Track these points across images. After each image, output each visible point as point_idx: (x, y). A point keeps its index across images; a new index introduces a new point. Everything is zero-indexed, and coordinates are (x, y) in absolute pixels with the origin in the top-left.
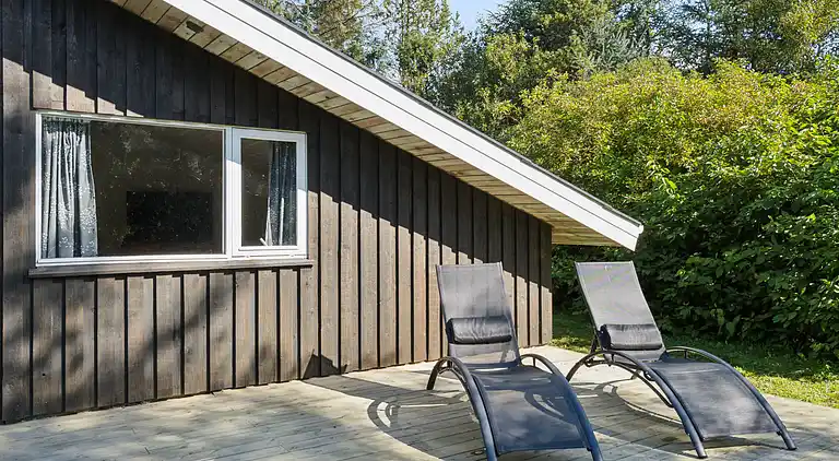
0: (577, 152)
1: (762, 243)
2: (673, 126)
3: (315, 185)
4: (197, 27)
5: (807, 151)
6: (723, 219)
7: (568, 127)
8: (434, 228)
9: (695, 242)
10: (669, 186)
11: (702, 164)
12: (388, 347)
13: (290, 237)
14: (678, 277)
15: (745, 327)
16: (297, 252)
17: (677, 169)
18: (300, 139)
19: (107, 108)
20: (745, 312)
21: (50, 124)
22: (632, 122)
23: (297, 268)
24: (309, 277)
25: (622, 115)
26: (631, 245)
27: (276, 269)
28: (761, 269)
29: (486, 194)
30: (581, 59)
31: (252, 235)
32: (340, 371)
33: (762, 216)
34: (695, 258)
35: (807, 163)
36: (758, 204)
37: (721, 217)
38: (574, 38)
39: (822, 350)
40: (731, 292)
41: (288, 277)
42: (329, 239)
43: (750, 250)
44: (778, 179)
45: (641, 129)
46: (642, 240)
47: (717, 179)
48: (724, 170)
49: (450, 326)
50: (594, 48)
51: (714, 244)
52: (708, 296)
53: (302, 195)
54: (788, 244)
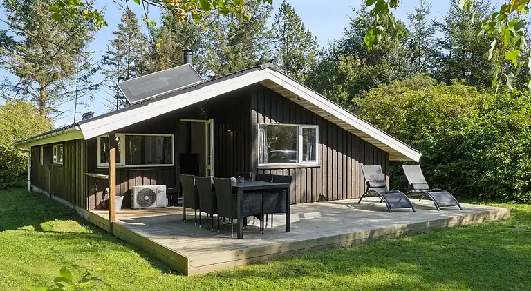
0: (392, 122)
1: (465, 159)
2: (432, 111)
3: (321, 142)
4: (299, 98)
5: (482, 125)
6: (451, 150)
7: (387, 111)
8: (349, 153)
9: (440, 159)
10: (430, 138)
11: (443, 130)
12: (335, 195)
13: (313, 158)
14: (434, 173)
15: (458, 190)
16: (315, 163)
17: (433, 130)
18: (316, 127)
19: (273, 122)
20: (458, 185)
21: (261, 127)
22: (415, 109)
23: (317, 168)
24: (319, 170)
25: (410, 106)
26: (417, 160)
27: (311, 168)
28: (463, 169)
29: (369, 143)
30: (388, 72)
31: (304, 159)
32: (327, 200)
33: (464, 149)
34: (440, 165)
35: (481, 130)
36: (463, 145)
37: (450, 150)
38: (384, 60)
39: (483, 196)
40: (454, 178)
41: (314, 169)
42: (325, 158)
43: (460, 161)
44: (471, 135)
45: (418, 113)
46: (421, 158)
47: (448, 136)
48: (451, 132)
49: (368, 183)
50: (393, 65)
51: (447, 160)
52: (444, 180)
53: (317, 145)
54: (473, 160)
